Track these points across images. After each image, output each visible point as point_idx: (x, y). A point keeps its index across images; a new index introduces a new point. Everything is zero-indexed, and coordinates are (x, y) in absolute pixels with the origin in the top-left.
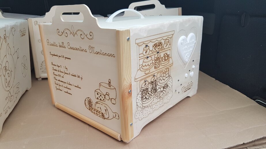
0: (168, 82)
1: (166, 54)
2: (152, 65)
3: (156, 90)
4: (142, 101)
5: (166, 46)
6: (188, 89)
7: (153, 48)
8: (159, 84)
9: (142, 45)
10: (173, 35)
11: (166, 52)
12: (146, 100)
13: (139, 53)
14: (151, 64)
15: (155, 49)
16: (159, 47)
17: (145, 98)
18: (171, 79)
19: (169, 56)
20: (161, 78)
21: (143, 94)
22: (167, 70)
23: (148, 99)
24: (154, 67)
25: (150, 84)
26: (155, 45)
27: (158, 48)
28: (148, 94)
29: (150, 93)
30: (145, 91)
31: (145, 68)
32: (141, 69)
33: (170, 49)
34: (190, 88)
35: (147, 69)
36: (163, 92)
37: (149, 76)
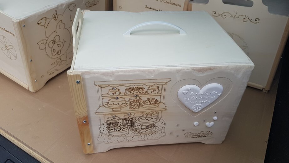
0: (157, 124)
1: (153, 99)
2: (125, 105)
3: (133, 126)
4: (109, 130)
5: (152, 92)
6: (200, 136)
7: (127, 91)
8: (137, 121)
9: (106, 87)
10: (167, 83)
11: (153, 97)
12: (115, 131)
13: (102, 93)
14: (123, 104)
15: (131, 93)
16: (138, 92)
17: (113, 128)
18: (163, 121)
19: (159, 101)
20: (143, 118)
21: (110, 126)
22: (155, 113)
23: (119, 130)
24: (128, 107)
25: (122, 120)
26: (130, 89)
27: (135, 92)
28: (118, 127)
29: (122, 127)
30: (114, 124)
31: (113, 106)
32: (106, 106)
33: (161, 96)
34: (206, 137)
35: (116, 108)
36: (147, 129)
37: (121, 113)
